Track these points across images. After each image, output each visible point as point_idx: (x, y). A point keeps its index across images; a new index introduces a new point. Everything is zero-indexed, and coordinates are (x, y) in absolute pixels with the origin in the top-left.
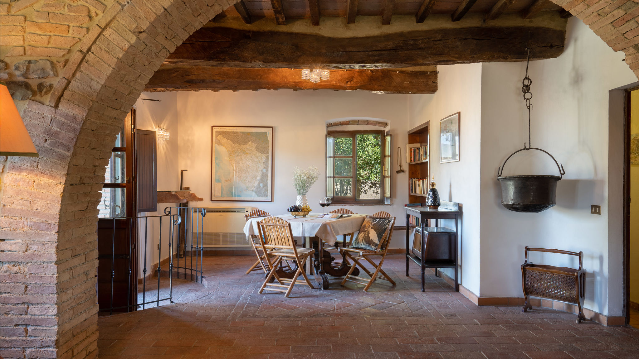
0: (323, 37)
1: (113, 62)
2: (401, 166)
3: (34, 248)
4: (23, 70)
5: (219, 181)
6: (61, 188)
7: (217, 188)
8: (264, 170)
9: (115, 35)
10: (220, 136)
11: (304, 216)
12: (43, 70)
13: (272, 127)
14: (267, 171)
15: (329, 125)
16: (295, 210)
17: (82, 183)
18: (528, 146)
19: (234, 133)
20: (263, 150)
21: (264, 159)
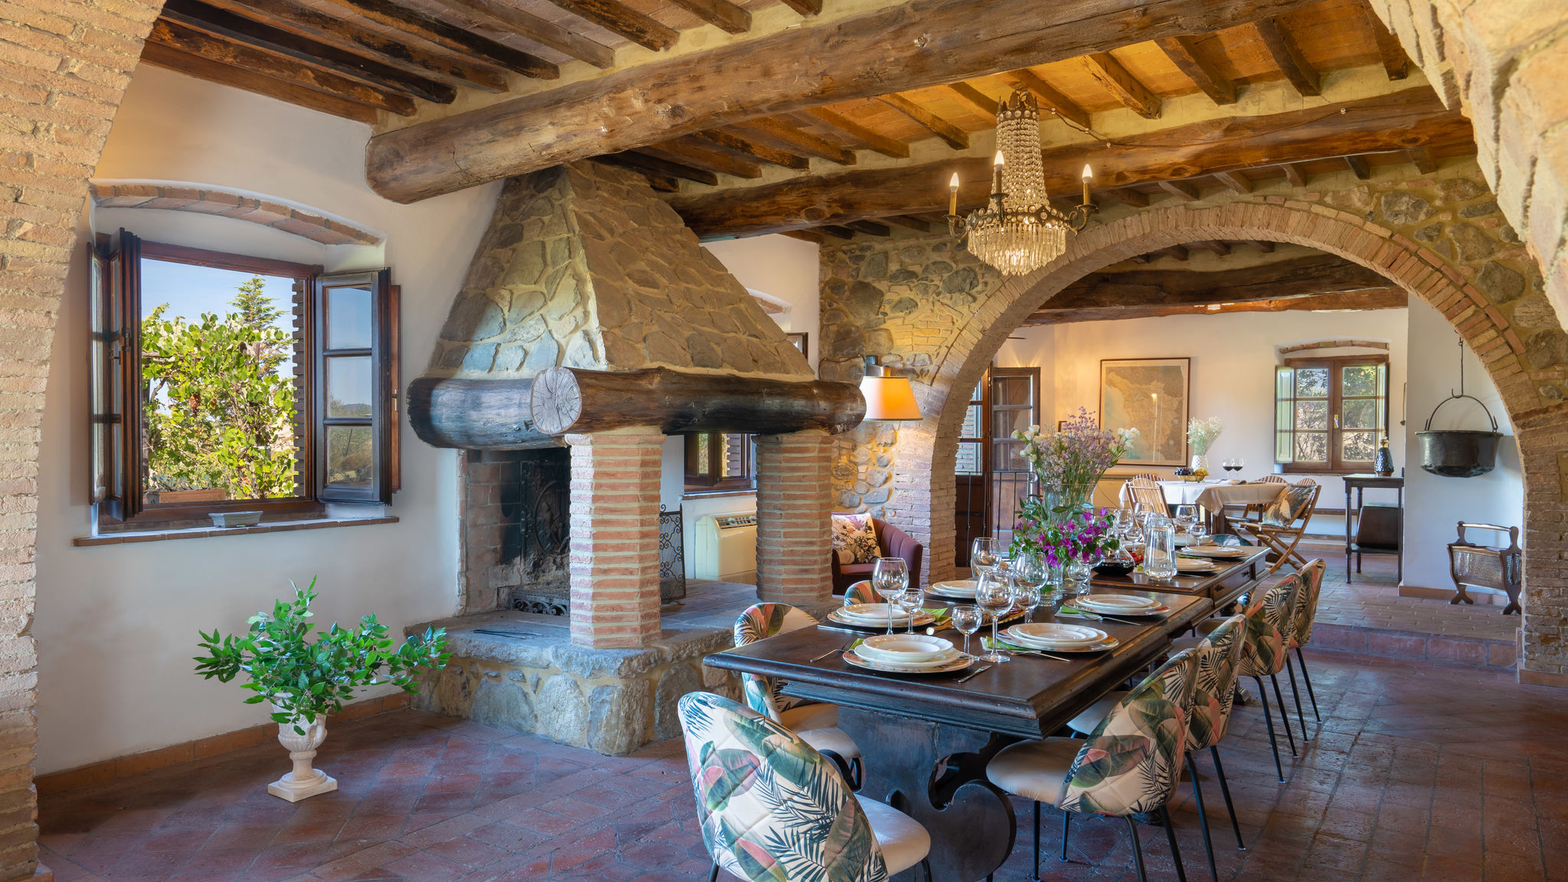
0: (1193, 273)
1: (967, 353)
3: (917, 480)
6: (934, 440)
8: (1176, 421)
9: (969, 334)
10: (1112, 375)
12: (923, 360)
13: (1189, 359)
14: (1180, 421)
15: (1284, 351)
17: (946, 437)
18: (1458, 393)
19: (1133, 369)
20: (1173, 391)
21: (1175, 405)
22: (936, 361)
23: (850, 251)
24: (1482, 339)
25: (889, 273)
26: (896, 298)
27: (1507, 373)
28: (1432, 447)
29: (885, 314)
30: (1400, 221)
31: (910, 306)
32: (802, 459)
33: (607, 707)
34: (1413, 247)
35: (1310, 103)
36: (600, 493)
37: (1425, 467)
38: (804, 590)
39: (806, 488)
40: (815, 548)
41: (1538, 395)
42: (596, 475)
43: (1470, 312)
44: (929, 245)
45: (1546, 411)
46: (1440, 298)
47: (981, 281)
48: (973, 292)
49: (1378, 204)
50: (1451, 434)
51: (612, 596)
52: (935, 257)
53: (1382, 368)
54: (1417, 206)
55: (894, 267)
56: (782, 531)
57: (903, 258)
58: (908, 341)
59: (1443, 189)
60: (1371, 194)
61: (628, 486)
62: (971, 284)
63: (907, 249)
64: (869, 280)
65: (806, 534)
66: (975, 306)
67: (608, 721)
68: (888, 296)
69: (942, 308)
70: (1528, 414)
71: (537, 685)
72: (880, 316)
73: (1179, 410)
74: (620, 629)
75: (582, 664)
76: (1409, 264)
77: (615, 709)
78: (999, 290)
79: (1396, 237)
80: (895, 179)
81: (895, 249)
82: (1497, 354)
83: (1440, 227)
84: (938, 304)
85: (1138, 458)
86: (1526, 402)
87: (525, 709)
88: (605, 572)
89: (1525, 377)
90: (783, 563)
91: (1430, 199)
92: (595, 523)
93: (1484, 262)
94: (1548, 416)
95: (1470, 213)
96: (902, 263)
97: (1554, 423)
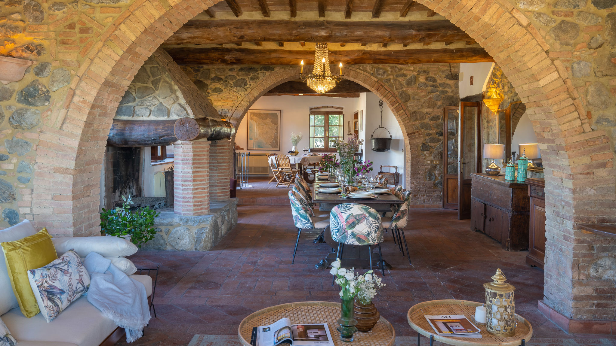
1: (243, 110)
2: (350, 131)
4: (221, 111)
5: (251, 139)
7: (250, 142)
9: (244, 103)
10: (252, 115)
11: (296, 155)
12: (226, 112)
13: (280, 110)
14: (277, 134)
15: (311, 109)
16: (292, 152)
18: (381, 126)
19: (260, 113)
20: (275, 122)
21: (276, 127)
22: (231, 112)
23: (194, 67)
24: (400, 112)
25: (210, 78)
26: (214, 87)
27: (406, 122)
28: (375, 143)
29: (209, 93)
30: (380, 77)
31: (220, 91)
32: (223, 149)
33: (205, 235)
34: (383, 85)
35: (384, 49)
36: (195, 161)
37: (373, 150)
38: (224, 196)
39: (225, 159)
40: (227, 180)
41: (413, 129)
42: (194, 155)
43: (397, 104)
44: (227, 68)
45: (415, 133)
46: (390, 100)
47: (248, 84)
48: (245, 87)
49: (374, 71)
50: (381, 139)
51: (199, 197)
52: (230, 73)
53: (341, 116)
54: (384, 73)
55: (213, 75)
56: (217, 175)
57: (216, 72)
58: (219, 104)
59: (391, 69)
60: (372, 68)
61: (203, 159)
62: (245, 84)
63: (218, 69)
64: (202, 79)
65: (225, 176)
66: (246, 93)
67: (205, 239)
68: (210, 86)
69: (233, 92)
70: (411, 134)
71: (167, 233)
72: (207, 94)
73: (277, 129)
74: (201, 209)
75: (194, 221)
76: (382, 89)
77: (207, 235)
78: (255, 87)
79: (379, 81)
80: (257, 53)
81: (213, 68)
82: (404, 117)
83: (390, 79)
84: (231, 91)
85: (262, 147)
86: (410, 131)
87: (162, 241)
88: (197, 189)
89: (410, 123)
90: (217, 186)
91: (387, 71)
92: (194, 172)
93: (401, 90)
94: (415, 134)
95: (397, 76)
96: (216, 74)
97: (417, 136)
